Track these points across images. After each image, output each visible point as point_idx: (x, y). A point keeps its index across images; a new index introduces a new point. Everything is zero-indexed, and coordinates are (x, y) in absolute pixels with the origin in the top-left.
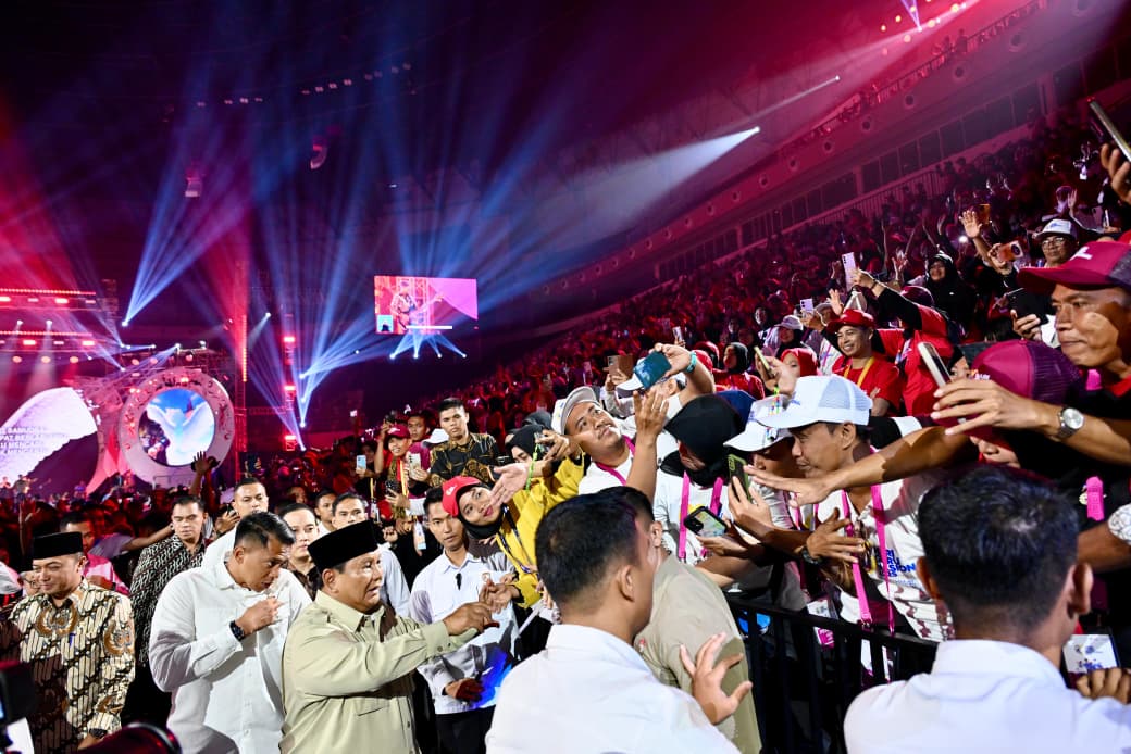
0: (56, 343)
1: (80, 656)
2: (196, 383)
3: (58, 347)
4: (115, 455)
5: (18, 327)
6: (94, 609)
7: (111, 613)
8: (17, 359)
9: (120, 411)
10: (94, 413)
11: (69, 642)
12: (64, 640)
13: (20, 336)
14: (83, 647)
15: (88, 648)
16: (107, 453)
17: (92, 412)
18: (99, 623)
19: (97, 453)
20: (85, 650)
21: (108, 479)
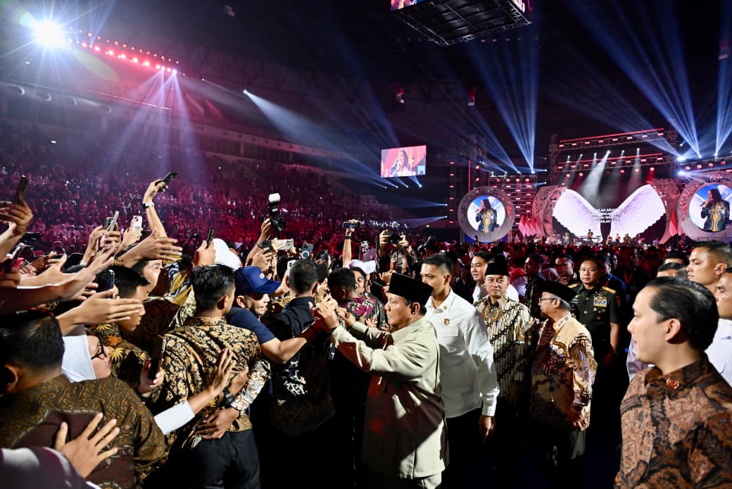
0: (642, 160)
1: (501, 334)
2: (727, 180)
3: (643, 163)
4: (676, 224)
5: (622, 154)
6: (510, 310)
7: (518, 314)
8: (622, 171)
9: (678, 198)
10: (663, 200)
11: (496, 325)
12: (494, 324)
13: (623, 159)
14: (503, 329)
15: (505, 330)
16: (671, 223)
17: (662, 199)
18: (512, 318)
19: (666, 222)
20: (504, 331)
21: (671, 237)
